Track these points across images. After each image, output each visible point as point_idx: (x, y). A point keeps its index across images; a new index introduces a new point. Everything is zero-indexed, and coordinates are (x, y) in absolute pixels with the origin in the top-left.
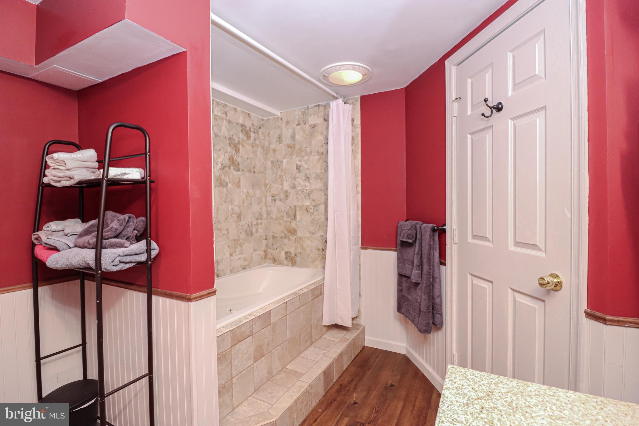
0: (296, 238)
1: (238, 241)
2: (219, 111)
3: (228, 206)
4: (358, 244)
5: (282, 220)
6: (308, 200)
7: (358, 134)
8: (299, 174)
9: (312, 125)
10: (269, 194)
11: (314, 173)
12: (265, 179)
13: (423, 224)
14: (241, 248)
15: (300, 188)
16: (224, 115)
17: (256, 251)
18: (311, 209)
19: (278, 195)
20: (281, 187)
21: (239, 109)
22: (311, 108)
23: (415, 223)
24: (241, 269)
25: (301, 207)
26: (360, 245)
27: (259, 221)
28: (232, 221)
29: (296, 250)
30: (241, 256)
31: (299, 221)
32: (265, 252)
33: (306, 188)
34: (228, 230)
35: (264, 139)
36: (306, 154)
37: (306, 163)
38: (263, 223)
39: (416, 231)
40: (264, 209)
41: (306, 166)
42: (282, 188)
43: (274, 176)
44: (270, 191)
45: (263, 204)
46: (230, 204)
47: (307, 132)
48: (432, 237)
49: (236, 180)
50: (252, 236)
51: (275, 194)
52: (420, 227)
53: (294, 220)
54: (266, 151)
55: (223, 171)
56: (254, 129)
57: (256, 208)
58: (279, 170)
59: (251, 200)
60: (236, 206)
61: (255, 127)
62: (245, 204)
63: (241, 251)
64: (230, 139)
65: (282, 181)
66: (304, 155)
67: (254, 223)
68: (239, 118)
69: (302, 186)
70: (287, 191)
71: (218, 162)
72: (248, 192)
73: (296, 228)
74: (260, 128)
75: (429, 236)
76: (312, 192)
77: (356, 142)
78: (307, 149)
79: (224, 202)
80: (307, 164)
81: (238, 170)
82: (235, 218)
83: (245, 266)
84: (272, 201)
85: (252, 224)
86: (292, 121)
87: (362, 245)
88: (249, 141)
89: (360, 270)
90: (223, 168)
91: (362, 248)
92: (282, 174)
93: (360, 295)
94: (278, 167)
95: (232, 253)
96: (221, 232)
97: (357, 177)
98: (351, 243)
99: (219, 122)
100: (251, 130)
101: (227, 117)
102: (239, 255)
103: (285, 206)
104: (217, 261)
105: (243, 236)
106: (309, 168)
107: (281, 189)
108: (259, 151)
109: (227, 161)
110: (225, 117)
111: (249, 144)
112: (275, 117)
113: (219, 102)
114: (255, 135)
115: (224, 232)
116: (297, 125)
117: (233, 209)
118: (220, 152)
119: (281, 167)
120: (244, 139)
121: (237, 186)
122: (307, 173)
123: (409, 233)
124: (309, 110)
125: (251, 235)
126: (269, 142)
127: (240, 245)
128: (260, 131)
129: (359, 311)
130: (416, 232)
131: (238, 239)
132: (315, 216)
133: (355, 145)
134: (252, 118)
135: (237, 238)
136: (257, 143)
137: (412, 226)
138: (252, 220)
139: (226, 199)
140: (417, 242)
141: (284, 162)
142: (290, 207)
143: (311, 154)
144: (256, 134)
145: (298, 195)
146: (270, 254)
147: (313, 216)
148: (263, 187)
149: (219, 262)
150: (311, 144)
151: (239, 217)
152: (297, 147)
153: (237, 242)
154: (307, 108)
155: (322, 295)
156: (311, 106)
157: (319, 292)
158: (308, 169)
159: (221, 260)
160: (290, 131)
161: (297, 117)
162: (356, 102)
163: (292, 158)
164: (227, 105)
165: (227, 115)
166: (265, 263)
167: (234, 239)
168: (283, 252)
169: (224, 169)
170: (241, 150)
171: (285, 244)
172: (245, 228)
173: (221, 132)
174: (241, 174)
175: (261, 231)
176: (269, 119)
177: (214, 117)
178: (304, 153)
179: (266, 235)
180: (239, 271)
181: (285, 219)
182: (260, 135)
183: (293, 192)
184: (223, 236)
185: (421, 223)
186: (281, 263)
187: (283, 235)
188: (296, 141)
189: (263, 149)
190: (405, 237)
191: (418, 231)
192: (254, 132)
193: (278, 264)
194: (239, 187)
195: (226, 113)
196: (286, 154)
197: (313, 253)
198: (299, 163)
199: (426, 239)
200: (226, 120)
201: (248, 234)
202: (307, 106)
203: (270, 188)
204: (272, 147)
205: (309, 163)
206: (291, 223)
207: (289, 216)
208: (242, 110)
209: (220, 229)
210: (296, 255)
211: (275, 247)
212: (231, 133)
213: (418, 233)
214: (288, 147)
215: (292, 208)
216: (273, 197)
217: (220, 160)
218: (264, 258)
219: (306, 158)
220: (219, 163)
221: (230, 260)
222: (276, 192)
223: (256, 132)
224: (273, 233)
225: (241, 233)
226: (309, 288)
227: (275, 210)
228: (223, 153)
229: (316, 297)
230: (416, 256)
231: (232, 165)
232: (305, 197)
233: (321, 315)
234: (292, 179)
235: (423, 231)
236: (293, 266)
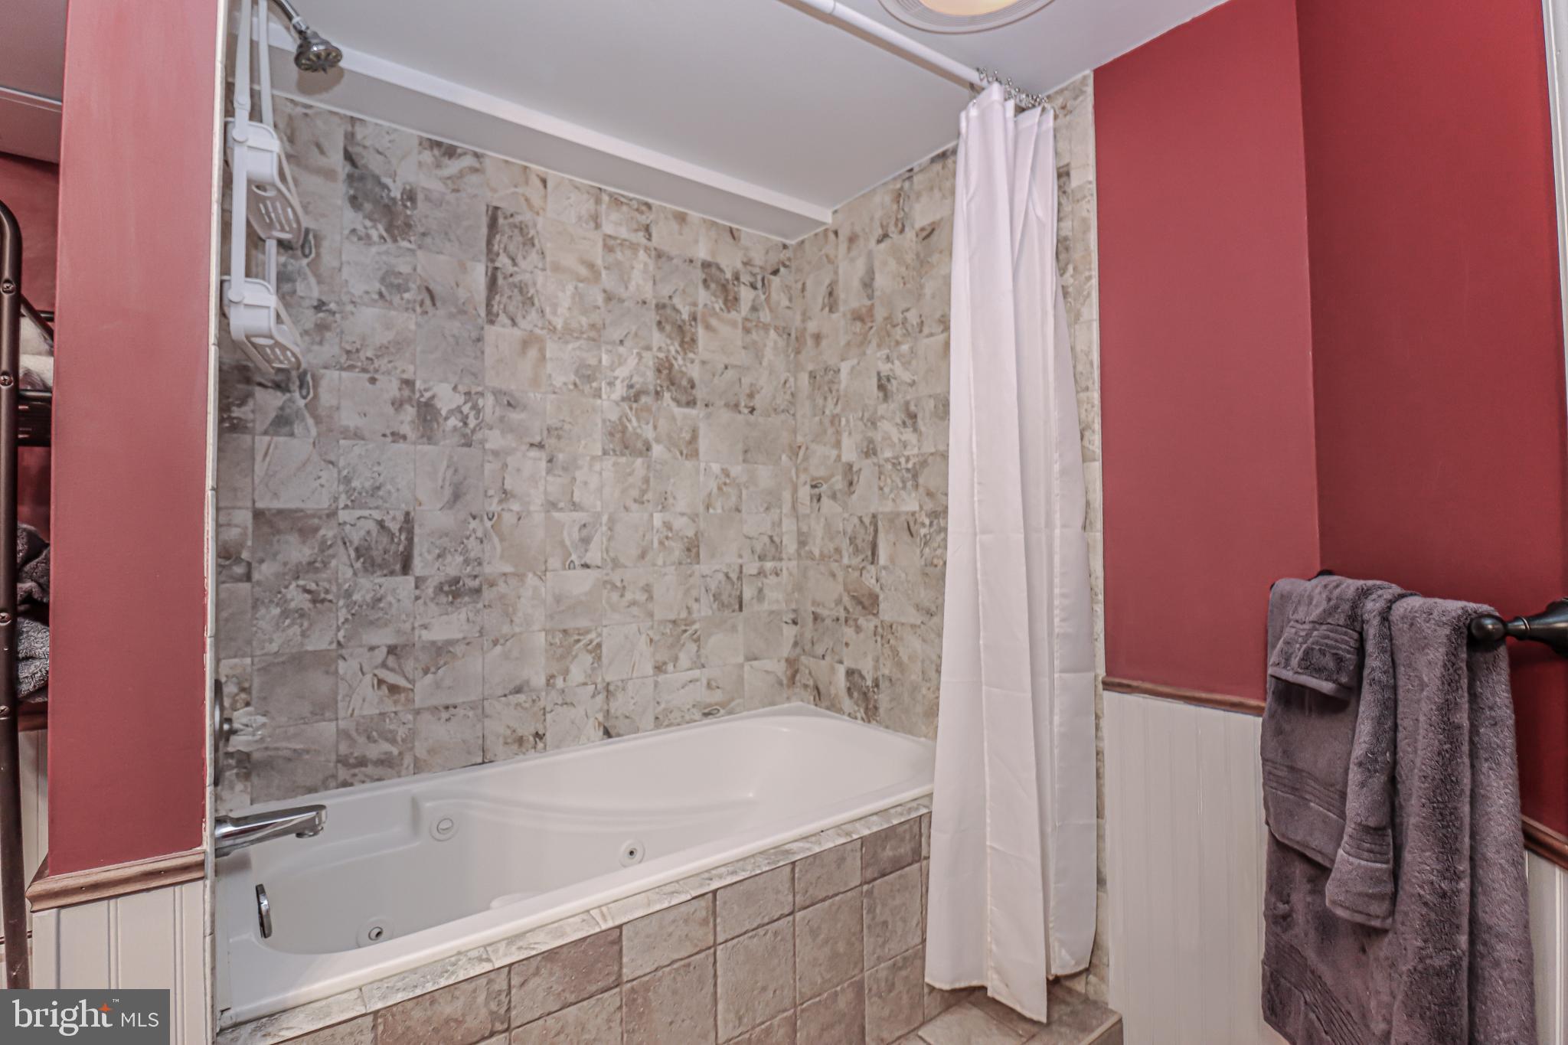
0: (876, 627)
1: (686, 625)
2: (621, 224)
3: (651, 515)
4: (1091, 667)
5: (836, 561)
6: (913, 495)
7: (1085, 221)
8: (885, 406)
9: (923, 229)
10: (803, 477)
11: (930, 396)
12: (795, 432)
13: (1402, 596)
14: (699, 647)
15: (888, 454)
16: (641, 234)
17: (756, 659)
18: (923, 525)
19: (827, 479)
20: (834, 453)
21: (694, 215)
22: (921, 171)
23: (1352, 589)
24: (697, 715)
25: (893, 518)
26: (1101, 672)
27: (769, 565)
28: (664, 562)
29: (876, 668)
30: (696, 673)
31: (885, 568)
32: (792, 663)
33: (906, 453)
34: (647, 589)
35: (788, 308)
36: (907, 334)
37: (906, 365)
38: (785, 571)
39: (1361, 634)
40: (789, 525)
41: (907, 377)
42: (839, 457)
43: (817, 419)
44: (806, 470)
45: (784, 511)
46: (660, 507)
47: (909, 257)
48: (1465, 682)
49: (684, 435)
50: (741, 609)
51: (820, 478)
52: (1385, 616)
53: (872, 563)
54: (795, 341)
55: (634, 405)
56: (754, 275)
57: (755, 523)
58: (829, 399)
59: (740, 497)
60: (682, 514)
61: (757, 270)
62: (714, 509)
63: (699, 657)
64: (660, 307)
65: (838, 433)
66: (898, 338)
67: (752, 568)
68: (696, 242)
69: (893, 445)
70: (850, 466)
71: (616, 378)
72: (726, 473)
73: (877, 590)
74: (775, 272)
75: (1438, 671)
76: (924, 463)
77: (1077, 255)
78: (908, 315)
79: (635, 501)
80: (907, 369)
81: (691, 403)
82: (677, 553)
83: (710, 705)
84: (811, 499)
85: (741, 572)
86: (863, 230)
87: (1109, 671)
88: (733, 313)
89: (1099, 776)
90: (634, 396)
91: (1107, 686)
92: (838, 410)
93: (1101, 882)
94: (826, 388)
95: (665, 663)
96: (622, 596)
97: (1083, 395)
98: (1056, 663)
99: (619, 255)
100: (742, 279)
101: (649, 239)
102: (691, 669)
103: (846, 515)
104: (608, 684)
105: (704, 609)
106: (914, 381)
107: (835, 461)
108: (770, 344)
109: (650, 375)
110: (644, 241)
111: (734, 324)
112: (818, 230)
113: (623, 196)
114: (757, 296)
115: (634, 594)
116: (879, 241)
117: (668, 526)
118: (621, 349)
119: (834, 387)
120: (714, 309)
121: (685, 452)
122: (908, 397)
123: (1316, 643)
124: (915, 179)
125: (737, 607)
126: (804, 314)
127: (695, 636)
128: (776, 281)
129: (1096, 946)
130: (1362, 640)
131: (685, 620)
132: (935, 550)
133: (1075, 269)
134: (744, 241)
135: (684, 615)
136: (762, 320)
137: (1336, 607)
138: (740, 561)
139: (644, 492)
140: (1368, 695)
141: (842, 370)
142: (861, 519)
143: (921, 331)
144: (760, 292)
145: (882, 477)
146: (807, 672)
147: (927, 550)
148: (784, 457)
149: (612, 688)
150: (920, 296)
151: (692, 549)
152: (880, 313)
153: (684, 628)
154: (908, 175)
155: (924, 863)
156: (920, 165)
157: (905, 849)
158: (913, 384)
159: (620, 684)
160: (860, 266)
161: (878, 214)
162: (1075, 98)
163: (864, 354)
164: (649, 206)
165: (650, 235)
166: (788, 699)
167: (672, 617)
168: (841, 671)
169: (636, 401)
170: (701, 343)
171: (847, 644)
172: (713, 587)
173: (627, 288)
174: (701, 416)
175: (771, 595)
176: (803, 242)
177: (604, 240)
178: (899, 332)
179: (795, 611)
180: (688, 723)
181: (846, 561)
182: (774, 296)
183: (867, 467)
184: (629, 607)
185: (1396, 589)
186: (834, 707)
187: (842, 614)
188: (877, 293)
189: (785, 336)
190: (1295, 662)
191: (1372, 631)
192: (753, 286)
193: (828, 708)
194: (694, 454)
195: (647, 229)
196: (848, 344)
197: (928, 685)
198: (885, 368)
199: (1423, 686)
200: (647, 249)
201: (726, 602)
202: (908, 168)
203: (806, 459)
204: (812, 327)
205: (914, 362)
206: (864, 572)
207: (857, 550)
208: (705, 217)
209: (619, 584)
210: (877, 686)
211: (820, 650)
212: (665, 291)
213: (1370, 647)
214: (854, 319)
215: (867, 521)
216: (814, 487)
217: (622, 372)
218: (785, 682)
219: (905, 348)
220: (618, 382)
221: (656, 684)
222: (822, 472)
223: (759, 285)
224: (814, 603)
225: (697, 600)
226: (848, 834)
227: (818, 530)
228: (635, 351)
229: (888, 871)
230: (1355, 776)
231: (668, 388)
232: (904, 482)
233: (918, 940)
234: (866, 425)
235: (1402, 639)
236: (869, 722)
